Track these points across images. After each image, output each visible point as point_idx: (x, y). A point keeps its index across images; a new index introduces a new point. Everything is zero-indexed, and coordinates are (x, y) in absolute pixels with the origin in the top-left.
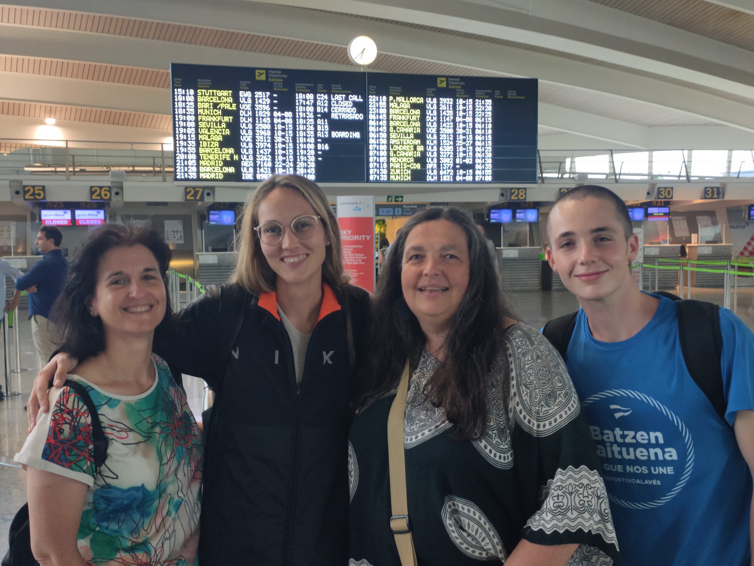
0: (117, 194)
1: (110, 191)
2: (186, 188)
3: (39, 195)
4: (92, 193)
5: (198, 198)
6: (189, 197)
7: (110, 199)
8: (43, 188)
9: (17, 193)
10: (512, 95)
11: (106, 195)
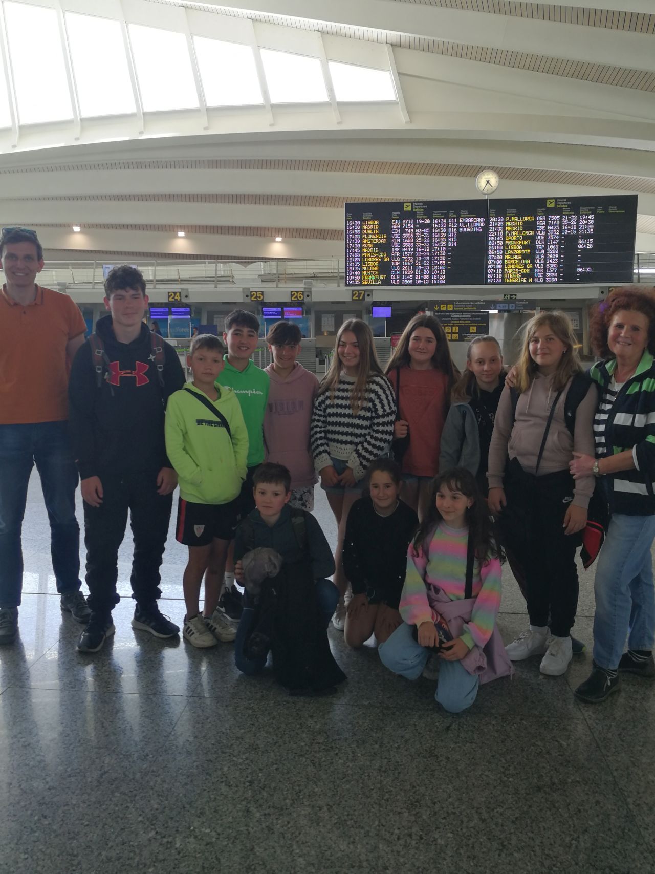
0: (308, 296)
1: (303, 294)
2: (353, 291)
3: (260, 297)
4: (292, 296)
5: (361, 298)
6: (354, 298)
7: (303, 299)
8: (262, 293)
9: (247, 296)
10: (612, 210)
11: (300, 297)
